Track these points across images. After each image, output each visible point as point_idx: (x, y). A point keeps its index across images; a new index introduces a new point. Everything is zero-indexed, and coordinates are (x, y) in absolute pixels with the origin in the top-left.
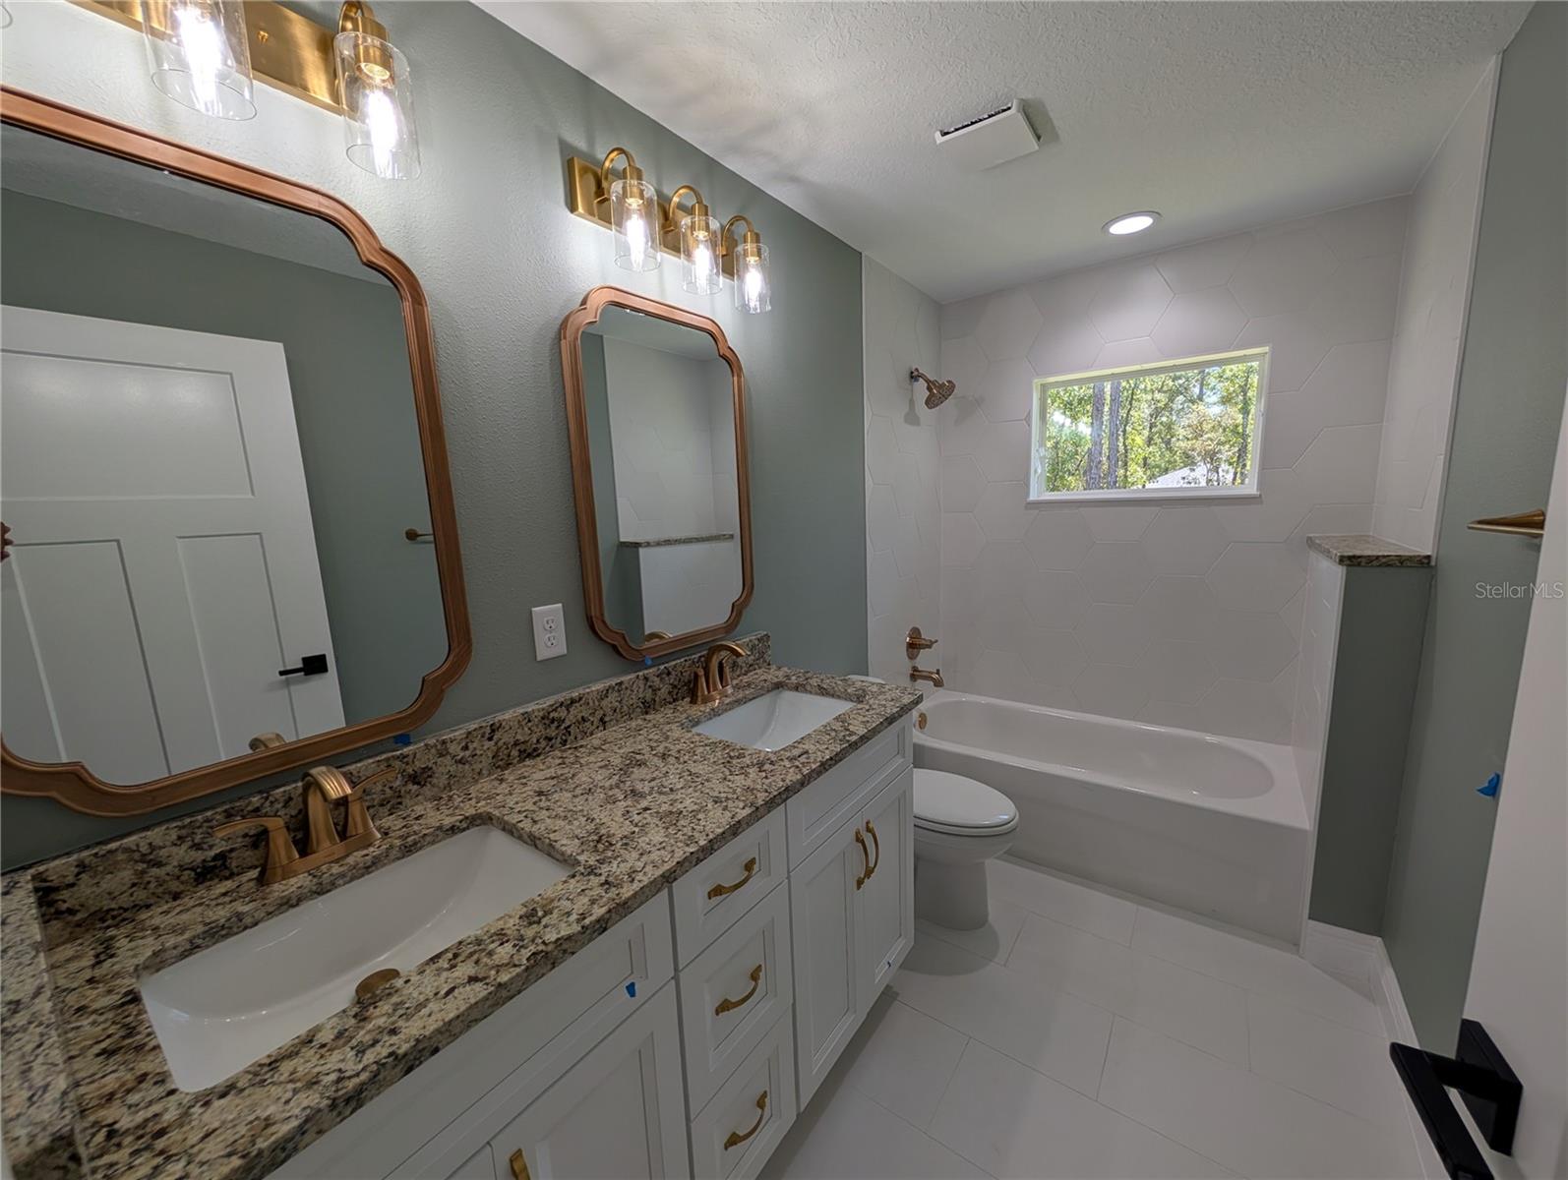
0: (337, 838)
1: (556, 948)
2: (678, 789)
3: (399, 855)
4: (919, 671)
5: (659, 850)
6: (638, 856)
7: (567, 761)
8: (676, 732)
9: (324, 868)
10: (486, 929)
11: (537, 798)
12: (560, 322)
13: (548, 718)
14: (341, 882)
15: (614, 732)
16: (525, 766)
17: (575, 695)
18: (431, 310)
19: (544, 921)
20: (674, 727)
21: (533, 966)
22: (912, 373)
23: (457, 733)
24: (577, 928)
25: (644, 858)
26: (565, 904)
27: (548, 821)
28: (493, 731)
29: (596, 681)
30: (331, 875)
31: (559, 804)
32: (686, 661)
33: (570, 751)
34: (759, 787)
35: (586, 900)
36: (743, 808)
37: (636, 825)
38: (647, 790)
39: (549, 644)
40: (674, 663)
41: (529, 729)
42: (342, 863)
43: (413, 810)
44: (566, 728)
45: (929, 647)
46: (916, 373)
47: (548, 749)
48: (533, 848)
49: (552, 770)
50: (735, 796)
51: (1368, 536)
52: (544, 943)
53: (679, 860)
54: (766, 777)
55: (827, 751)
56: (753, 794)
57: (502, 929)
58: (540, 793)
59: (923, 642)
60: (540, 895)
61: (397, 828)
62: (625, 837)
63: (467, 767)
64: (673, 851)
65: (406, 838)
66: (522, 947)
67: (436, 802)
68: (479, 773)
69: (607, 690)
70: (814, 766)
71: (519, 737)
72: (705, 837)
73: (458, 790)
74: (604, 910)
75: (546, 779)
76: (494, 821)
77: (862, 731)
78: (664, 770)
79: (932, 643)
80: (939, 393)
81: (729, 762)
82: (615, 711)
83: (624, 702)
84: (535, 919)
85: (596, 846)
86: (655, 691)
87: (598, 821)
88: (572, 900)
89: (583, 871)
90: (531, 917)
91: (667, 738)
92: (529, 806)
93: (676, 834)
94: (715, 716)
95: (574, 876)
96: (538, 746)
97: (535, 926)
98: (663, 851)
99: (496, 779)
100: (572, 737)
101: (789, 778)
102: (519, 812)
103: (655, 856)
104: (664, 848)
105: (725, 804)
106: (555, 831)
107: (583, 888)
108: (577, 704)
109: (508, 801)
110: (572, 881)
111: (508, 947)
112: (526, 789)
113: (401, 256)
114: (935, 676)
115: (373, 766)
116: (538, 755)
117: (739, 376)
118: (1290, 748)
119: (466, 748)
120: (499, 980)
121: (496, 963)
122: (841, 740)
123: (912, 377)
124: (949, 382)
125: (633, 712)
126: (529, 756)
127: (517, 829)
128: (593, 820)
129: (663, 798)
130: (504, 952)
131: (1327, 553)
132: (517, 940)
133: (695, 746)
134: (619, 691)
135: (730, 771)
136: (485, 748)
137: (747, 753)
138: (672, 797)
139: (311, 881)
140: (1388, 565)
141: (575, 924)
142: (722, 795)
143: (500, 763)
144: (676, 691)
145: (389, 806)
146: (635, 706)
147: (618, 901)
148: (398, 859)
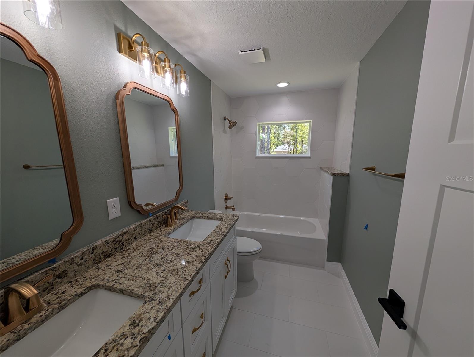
0: (24, 311)
1: (149, 334)
2: (173, 260)
3: (57, 311)
4: (228, 206)
5: (175, 285)
6: (168, 289)
7: (125, 256)
8: (164, 239)
9: (19, 327)
10: (116, 335)
11: (118, 274)
12: (116, 93)
13: (115, 241)
14: (30, 331)
15: (140, 241)
16: (107, 261)
17: (125, 230)
18: (62, 84)
19: (140, 324)
20: (163, 237)
21: (142, 344)
22: (224, 118)
23: (78, 254)
24: (155, 324)
25: (171, 290)
26: (147, 315)
27: (126, 282)
28: (93, 250)
29: (132, 224)
30: (25, 330)
31: (128, 274)
32: (163, 212)
33: (125, 252)
34: (201, 255)
35: (154, 311)
36: (199, 264)
37: (163, 277)
38: (161, 263)
39: (114, 213)
40: (159, 214)
41: (108, 246)
42: (29, 322)
43: (59, 290)
44: (122, 243)
45: (231, 199)
46: (225, 118)
47: (115, 252)
48: (123, 295)
49: (120, 261)
50: (194, 260)
51: (332, 167)
52: (143, 333)
53: (183, 287)
54: (202, 251)
55: (218, 239)
56: (200, 258)
57: (123, 333)
58: (118, 271)
59: (229, 198)
60: (134, 314)
61: (54, 299)
62: (160, 283)
63: (83, 266)
64: (180, 285)
65: (60, 303)
66: (135, 338)
67: (70, 284)
68: (88, 268)
69: (137, 227)
70: (216, 245)
71: (104, 250)
72: (190, 277)
73: (79, 277)
74: (163, 313)
75: (118, 265)
76: (101, 287)
77: (226, 231)
78: (165, 254)
79: (232, 198)
80: (232, 125)
81: (187, 247)
82: (140, 234)
83: (143, 230)
84: (136, 324)
85: (150, 289)
86: (153, 224)
87: (147, 278)
88: (149, 313)
89: (149, 300)
90: (134, 324)
91: (162, 241)
92: (115, 277)
93: (179, 278)
94: (175, 230)
95: (146, 303)
96: (111, 252)
97: (137, 327)
98: (177, 285)
99: (96, 268)
100: (124, 246)
101: (210, 250)
102: (112, 281)
103: (174, 288)
104: (176, 284)
105: (192, 263)
106: (131, 286)
107: (151, 307)
108: (126, 234)
109: (105, 277)
110: (146, 305)
111: (129, 340)
112: (111, 270)
113: (47, 59)
114: (233, 207)
115: (39, 275)
116: (112, 256)
117: (177, 116)
118: (318, 219)
119: (82, 259)
120: (130, 355)
121: (126, 348)
122: (221, 235)
123: (224, 119)
124: (235, 122)
125: (146, 233)
126: (108, 256)
127: (113, 288)
128: (145, 278)
129: (169, 265)
130: (128, 342)
131: (328, 172)
132: (131, 335)
133: (174, 243)
134: (141, 227)
135: (189, 251)
136: (90, 257)
137: (193, 243)
138: (172, 264)
139: (14, 336)
140: (340, 176)
141: (153, 322)
142: (190, 260)
143: (97, 262)
144: (160, 223)
145: (47, 291)
146: (146, 231)
147: (167, 309)
148: (58, 313)
